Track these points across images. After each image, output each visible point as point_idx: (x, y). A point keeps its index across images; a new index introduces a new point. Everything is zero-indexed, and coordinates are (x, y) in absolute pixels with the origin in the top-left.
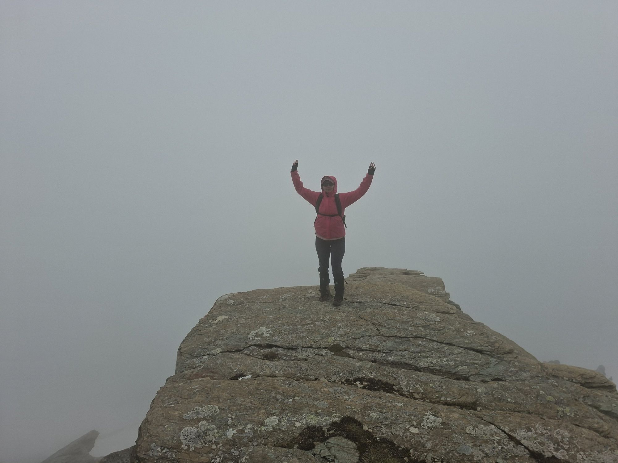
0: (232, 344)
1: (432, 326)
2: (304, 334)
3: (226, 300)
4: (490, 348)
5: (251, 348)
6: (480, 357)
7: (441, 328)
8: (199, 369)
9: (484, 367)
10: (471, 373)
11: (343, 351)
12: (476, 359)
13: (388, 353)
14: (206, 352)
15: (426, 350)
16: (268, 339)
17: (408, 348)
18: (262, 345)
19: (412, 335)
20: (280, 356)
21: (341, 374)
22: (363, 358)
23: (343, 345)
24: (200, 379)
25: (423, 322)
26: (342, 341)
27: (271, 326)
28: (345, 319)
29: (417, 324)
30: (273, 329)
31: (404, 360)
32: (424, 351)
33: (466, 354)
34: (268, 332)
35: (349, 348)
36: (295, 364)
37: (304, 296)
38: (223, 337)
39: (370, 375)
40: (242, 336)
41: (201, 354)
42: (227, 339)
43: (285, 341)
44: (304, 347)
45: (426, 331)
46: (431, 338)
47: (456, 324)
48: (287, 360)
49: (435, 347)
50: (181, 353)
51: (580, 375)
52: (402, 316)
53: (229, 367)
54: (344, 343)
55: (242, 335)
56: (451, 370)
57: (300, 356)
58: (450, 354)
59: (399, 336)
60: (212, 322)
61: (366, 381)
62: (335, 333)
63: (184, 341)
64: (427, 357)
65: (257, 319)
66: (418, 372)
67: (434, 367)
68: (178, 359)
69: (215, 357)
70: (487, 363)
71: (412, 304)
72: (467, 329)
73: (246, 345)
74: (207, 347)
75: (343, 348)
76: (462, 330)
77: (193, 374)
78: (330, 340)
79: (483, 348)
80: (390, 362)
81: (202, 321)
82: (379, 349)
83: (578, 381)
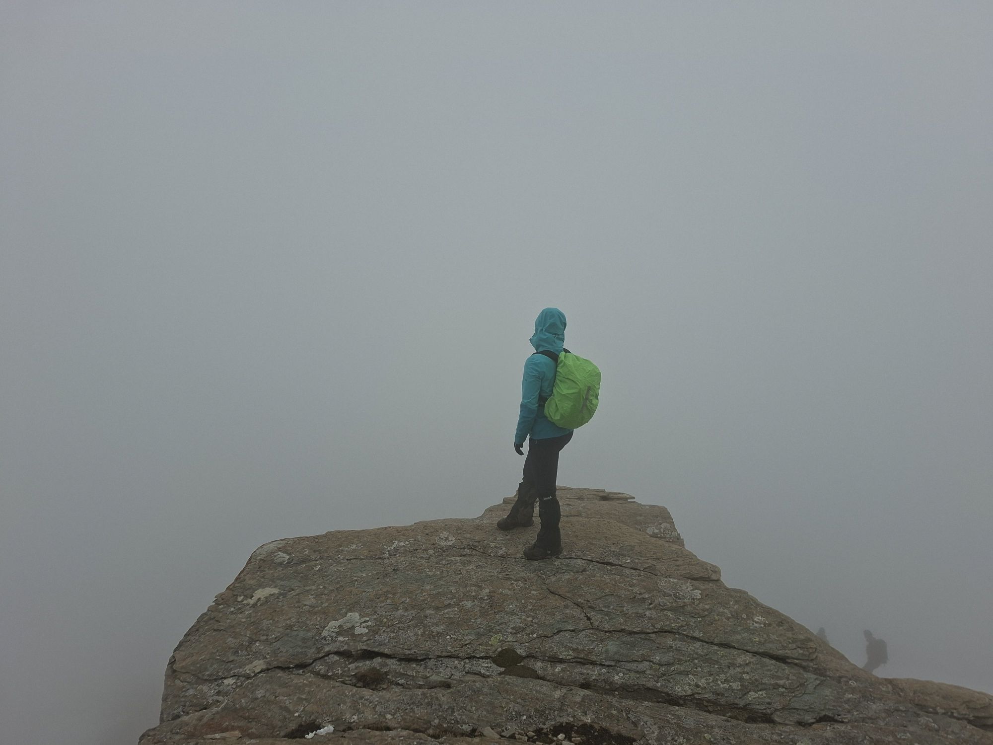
0: (287, 651)
1: (689, 608)
2: (441, 628)
3: (272, 553)
4: (801, 652)
5: (329, 659)
6: (787, 671)
7: (706, 613)
8: (216, 710)
9: (797, 693)
10: (775, 706)
11: (522, 664)
12: (779, 677)
13: (611, 666)
14: (231, 669)
15: (684, 659)
16: (365, 638)
17: (649, 654)
18: (351, 652)
19: (654, 626)
20: (392, 676)
21: (525, 717)
22: (563, 678)
23: (521, 651)
24: (217, 736)
25: (671, 601)
26: (519, 642)
27: (371, 610)
28: (521, 595)
29: (660, 605)
30: (375, 617)
31: (643, 681)
32: (680, 660)
33: (759, 666)
34: (364, 624)
35: (533, 657)
36: (426, 697)
37: (434, 544)
38: (267, 635)
39: (583, 718)
40: (310, 634)
41: (220, 674)
42: (277, 639)
43: (402, 644)
44: (442, 657)
45: (679, 619)
46: (689, 632)
47: (731, 603)
48: (407, 686)
49: (700, 652)
50: (174, 671)
51: (964, 702)
52: (630, 588)
53: (283, 705)
54: (524, 648)
55: (309, 631)
56: (736, 701)
57: (434, 678)
58: (729, 667)
59: (630, 629)
60: (242, 601)
61: (577, 732)
62: (504, 625)
63: (181, 644)
64: (686, 673)
65: (340, 596)
66: (677, 708)
67: (703, 694)
68: (167, 687)
69: (251, 683)
70: (802, 685)
71: (640, 561)
72: (753, 614)
73: (319, 653)
74: (231, 659)
75: (522, 658)
76: (744, 616)
77: (202, 723)
78: (495, 639)
79: (788, 652)
80: (618, 686)
81: (221, 600)
82: (593, 658)
83: (962, 714)
